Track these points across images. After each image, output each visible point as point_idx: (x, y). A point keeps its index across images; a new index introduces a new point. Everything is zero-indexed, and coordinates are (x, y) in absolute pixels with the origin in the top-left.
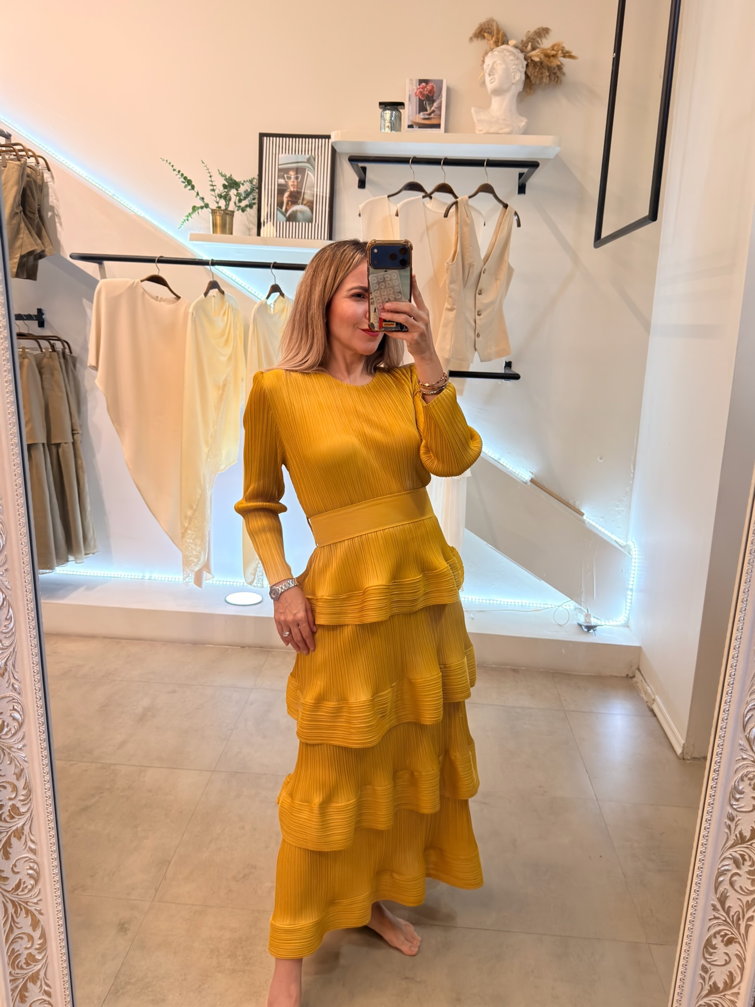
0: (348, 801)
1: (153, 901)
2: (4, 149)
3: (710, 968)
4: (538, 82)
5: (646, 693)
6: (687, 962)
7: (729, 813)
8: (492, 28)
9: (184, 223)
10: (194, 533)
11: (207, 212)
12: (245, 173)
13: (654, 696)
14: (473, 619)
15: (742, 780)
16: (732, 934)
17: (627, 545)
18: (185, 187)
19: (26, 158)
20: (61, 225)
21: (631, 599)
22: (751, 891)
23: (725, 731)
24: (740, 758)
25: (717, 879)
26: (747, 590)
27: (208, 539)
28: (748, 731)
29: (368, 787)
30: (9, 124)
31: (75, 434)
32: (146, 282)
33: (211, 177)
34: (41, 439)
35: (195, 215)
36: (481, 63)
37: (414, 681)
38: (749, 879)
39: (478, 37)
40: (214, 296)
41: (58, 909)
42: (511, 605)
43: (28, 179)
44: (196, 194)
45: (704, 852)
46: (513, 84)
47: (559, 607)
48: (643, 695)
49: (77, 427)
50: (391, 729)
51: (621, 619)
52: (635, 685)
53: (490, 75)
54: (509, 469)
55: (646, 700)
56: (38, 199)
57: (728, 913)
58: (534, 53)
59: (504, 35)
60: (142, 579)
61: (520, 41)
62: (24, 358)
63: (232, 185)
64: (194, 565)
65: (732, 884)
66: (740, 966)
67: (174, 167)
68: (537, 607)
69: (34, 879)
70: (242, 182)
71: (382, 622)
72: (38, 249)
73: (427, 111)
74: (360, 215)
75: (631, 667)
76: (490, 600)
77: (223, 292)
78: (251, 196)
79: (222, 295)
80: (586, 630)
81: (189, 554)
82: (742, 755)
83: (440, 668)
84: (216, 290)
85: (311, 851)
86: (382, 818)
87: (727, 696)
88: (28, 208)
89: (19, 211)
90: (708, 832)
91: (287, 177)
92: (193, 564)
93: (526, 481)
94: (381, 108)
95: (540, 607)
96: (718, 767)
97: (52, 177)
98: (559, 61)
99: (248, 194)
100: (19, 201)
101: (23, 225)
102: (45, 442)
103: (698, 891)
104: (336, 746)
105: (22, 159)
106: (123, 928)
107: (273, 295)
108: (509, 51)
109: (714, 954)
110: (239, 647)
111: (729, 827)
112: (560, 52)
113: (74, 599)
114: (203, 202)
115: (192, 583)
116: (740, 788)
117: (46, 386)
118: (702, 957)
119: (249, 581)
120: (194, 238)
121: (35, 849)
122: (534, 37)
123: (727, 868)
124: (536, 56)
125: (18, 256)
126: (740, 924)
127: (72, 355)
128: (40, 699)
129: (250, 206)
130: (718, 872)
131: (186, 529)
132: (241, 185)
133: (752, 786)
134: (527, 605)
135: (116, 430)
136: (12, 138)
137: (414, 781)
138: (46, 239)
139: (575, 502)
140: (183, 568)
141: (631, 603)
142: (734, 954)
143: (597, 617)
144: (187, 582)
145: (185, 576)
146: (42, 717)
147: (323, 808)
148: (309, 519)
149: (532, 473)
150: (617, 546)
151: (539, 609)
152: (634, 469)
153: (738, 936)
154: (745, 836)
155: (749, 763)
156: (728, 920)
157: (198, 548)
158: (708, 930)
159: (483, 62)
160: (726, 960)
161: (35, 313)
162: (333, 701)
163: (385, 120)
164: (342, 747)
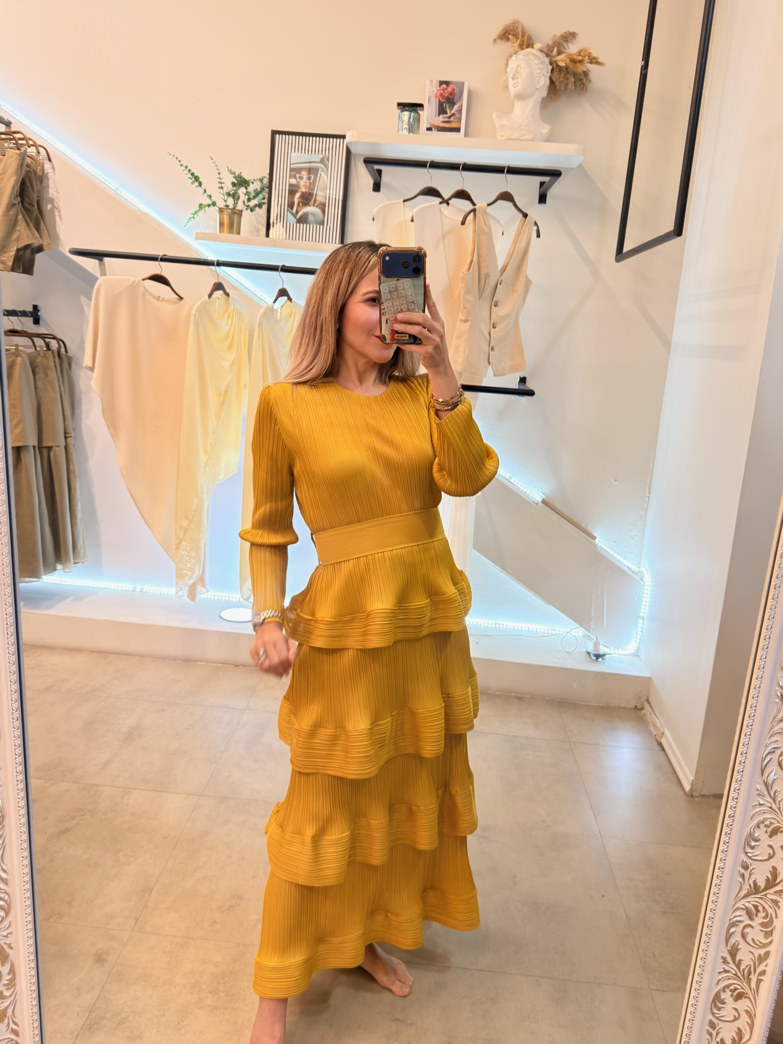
0: (342, 833)
1: (132, 931)
2: (3, 136)
3: (718, 1024)
4: (562, 89)
5: (655, 725)
6: (693, 1017)
7: (743, 861)
8: (517, 30)
9: (190, 221)
10: (189, 545)
11: (214, 210)
12: (256, 171)
13: (663, 729)
14: (477, 643)
15: (759, 827)
16: (742, 988)
17: (639, 571)
18: (192, 183)
19: (27, 147)
20: (61, 218)
21: (642, 628)
22: (764, 944)
23: (742, 775)
24: (757, 803)
25: (728, 930)
26: (770, 627)
27: (203, 551)
28: (766, 775)
29: (362, 819)
30: (10, 111)
31: (68, 437)
32: (148, 281)
33: (219, 174)
34: (32, 441)
35: (201, 213)
36: (505, 66)
37: (416, 711)
38: (762, 931)
39: (502, 39)
40: (218, 298)
41: (29, 944)
42: (518, 629)
43: (28, 169)
44: (203, 191)
45: (716, 902)
46: (537, 89)
47: (567, 633)
48: (652, 728)
49: (70, 430)
50: (389, 760)
51: (631, 648)
52: (643, 717)
53: (513, 79)
54: (520, 488)
55: (655, 733)
56: (38, 191)
57: (738, 966)
58: (559, 58)
59: (530, 38)
60: (133, 591)
61: (546, 44)
62: (17, 356)
63: (242, 183)
64: (188, 579)
65: (744, 936)
66: (749, 1022)
67: (182, 163)
68: (544, 632)
69: (5, 911)
70: (252, 180)
71: (384, 648)
72: (36, 243)
73: (446, 113)
74: (373, 219)
75: (640, 698)
76: (496, 624)
77: (228, 295)
78: (261, 196)
79: (227, 297)
80: (594, 658)
81: (183, 567)
82: (759, 801)
83: (443, 698)
84: (221, 292)
85: (302, 886)
86: (377, 854)
87: (745, 738)
88: (26, 199)
89: (16, 202)
90: (721, 880)
91: (299, 177)
92: (187, 577)
93: (538, 501)
94: (398, 109)
95: (548, 633)
96: (733, 812)
97: (53, 168)
98: (586, 68)
99: (257, 194)
100: (17, 192)
101: (20, 217)
102: (36, 444)
103: (708, 942)
104: (331, 776)
105: (21, 148)
106: (100, 958)
107: (280, 299)
108: (533, 55)
109: (722, 1009)
110: (232, 666)
111: (743, 876)
112: (587, 58)
113: (60, 610)
114: (211, 199)
115: (186, 597)
116: (756, 835)
117: (39, 385)
118: (710, 1013)
119: (245, 597)
120: (200, 237)
121: (7, 879)
122: (560, 41)
123: (739, 919)
124: (562, 61)
125: (15, 249)
126: (751, 979)
127: (68, 354)
128: (17, 720)
129: (260, 206)
130: (730, 923)
131: (181, 541)
132: (250, 184)
133: (769, 834)
134: (535, 630)
135: (111, 434)
136: (12, 125)
137: (411, 815)
138: (45, 232)
139: (587, 525)
140: (176, 581)
141: (642, 632)
142: (744, 1009)
143: (606, 645)
144: (180, 596)
145: (178, 589)
146: (18, 738)
147: (316, 840)
148: (313, 536)
149: (544, 494)
150: (629, 572)
151: (546, 635)
152: (649, 493)
153: (748, 991)
154: (760, 886)
155: (766, 809)
156: (738, 974)
157: (194, 561)
158: (717, 984)
159: (507, 64)
160: (735, 1016)
161: (31, 309)
162: (330, 729)
163: (402, 122)
164: (338, 777)
